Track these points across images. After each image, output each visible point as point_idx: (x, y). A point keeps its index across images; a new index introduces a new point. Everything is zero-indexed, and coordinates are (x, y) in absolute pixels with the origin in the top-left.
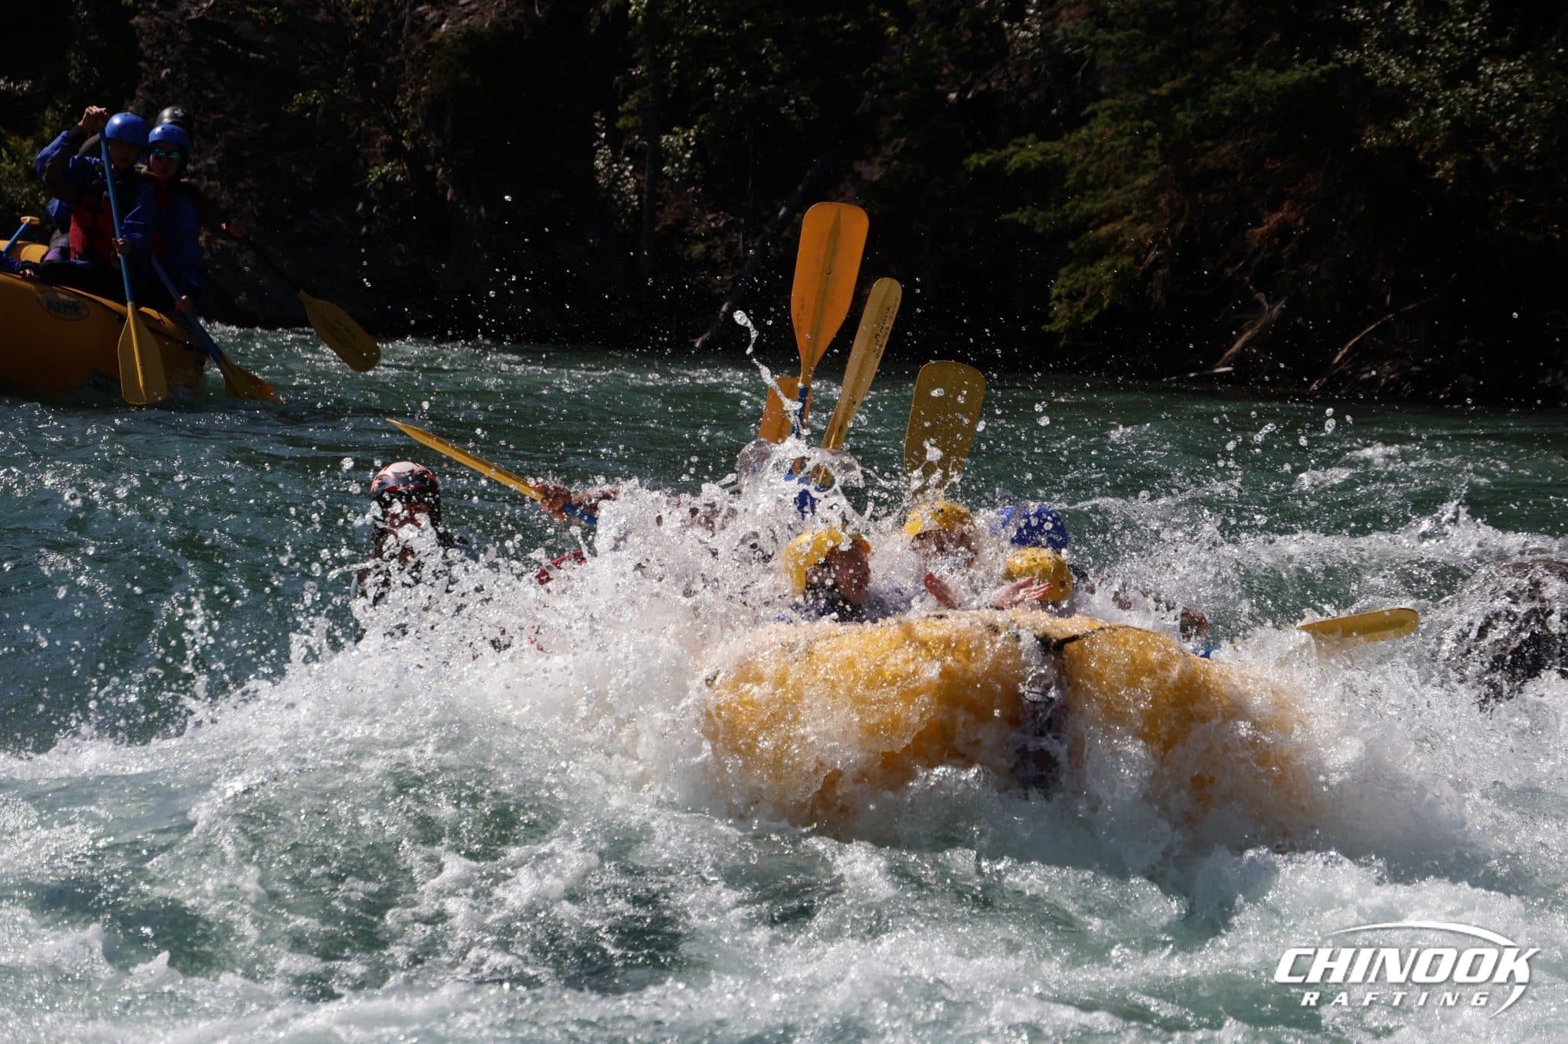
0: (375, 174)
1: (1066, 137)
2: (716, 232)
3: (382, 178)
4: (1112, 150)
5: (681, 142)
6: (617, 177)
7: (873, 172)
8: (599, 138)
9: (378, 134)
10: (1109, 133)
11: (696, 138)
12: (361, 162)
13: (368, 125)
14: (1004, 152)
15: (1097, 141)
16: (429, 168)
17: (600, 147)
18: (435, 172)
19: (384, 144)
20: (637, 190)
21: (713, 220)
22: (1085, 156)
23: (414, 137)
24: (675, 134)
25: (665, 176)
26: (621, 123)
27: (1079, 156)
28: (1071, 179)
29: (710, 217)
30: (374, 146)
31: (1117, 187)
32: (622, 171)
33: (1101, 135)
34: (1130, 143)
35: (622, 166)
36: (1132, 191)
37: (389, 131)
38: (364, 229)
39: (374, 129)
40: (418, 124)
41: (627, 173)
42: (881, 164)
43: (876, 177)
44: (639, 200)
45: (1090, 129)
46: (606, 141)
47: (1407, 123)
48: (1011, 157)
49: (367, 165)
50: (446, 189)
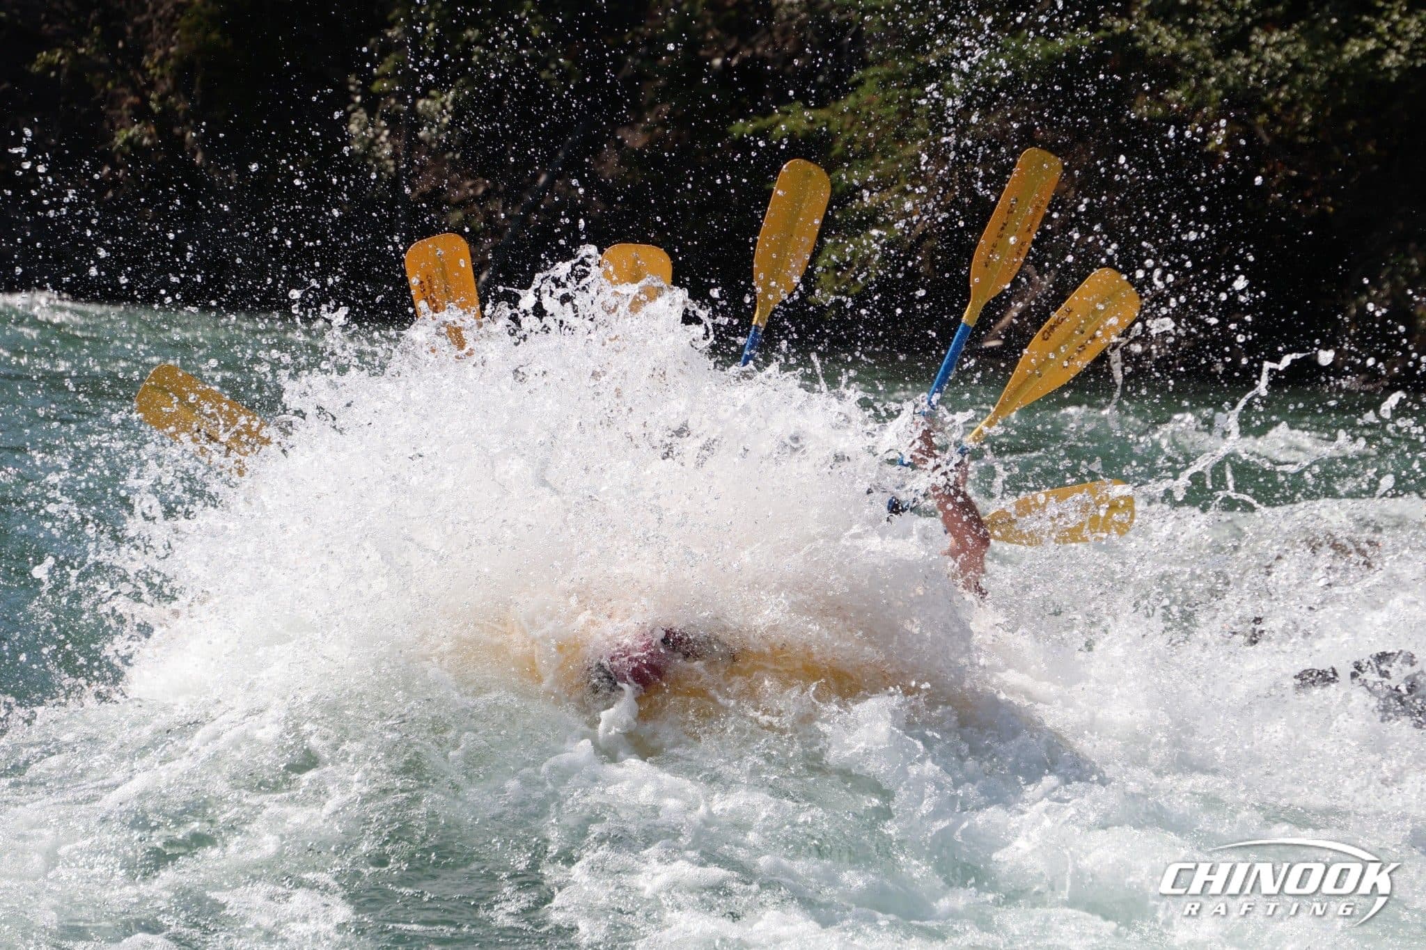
0: (120, 139)
1: (833, 105)
2: (476, 198)
3: (129, 141)
4: (879, 118)
5: (438, 106)
6: (372, 142)
7: (635, 139)
8: (353, 102)
9: (124, 95)
10: (877, 101)
11: (454, 102)
12: (107, 125)
13: (115, 86)
14: (769, 120)
15: (865, 109)
16: (177, 131)
17: (354, 111)
18: (183, 135)
19: (131, 106)
20: (394, 156)
21: (471, 187)
22: (852, 124)
23: (162, 99)
24: (432, 98)
25: (421, 141)
26: (376, 87)
27: (847, 126)
28: (838, 148)
29: (468, 183)
30: (120, 108)
31: (884, 157)
32: (377, 136)
33: (869, 103)
34: (899, 111)
35: (378, 131)
36: (899, 161)
37: (135, 92)
38: (110, 194)
39: (120, 91)
40: (164, 87)
41: (383, 139)
42: (644, 130)
43: (638, 145)
44: (396, 166)
45: (858, 97)
46: (361, 104)
47: (1179, 94)
48: (777, 123)
49: (112, 126)
50: (194, 154)
